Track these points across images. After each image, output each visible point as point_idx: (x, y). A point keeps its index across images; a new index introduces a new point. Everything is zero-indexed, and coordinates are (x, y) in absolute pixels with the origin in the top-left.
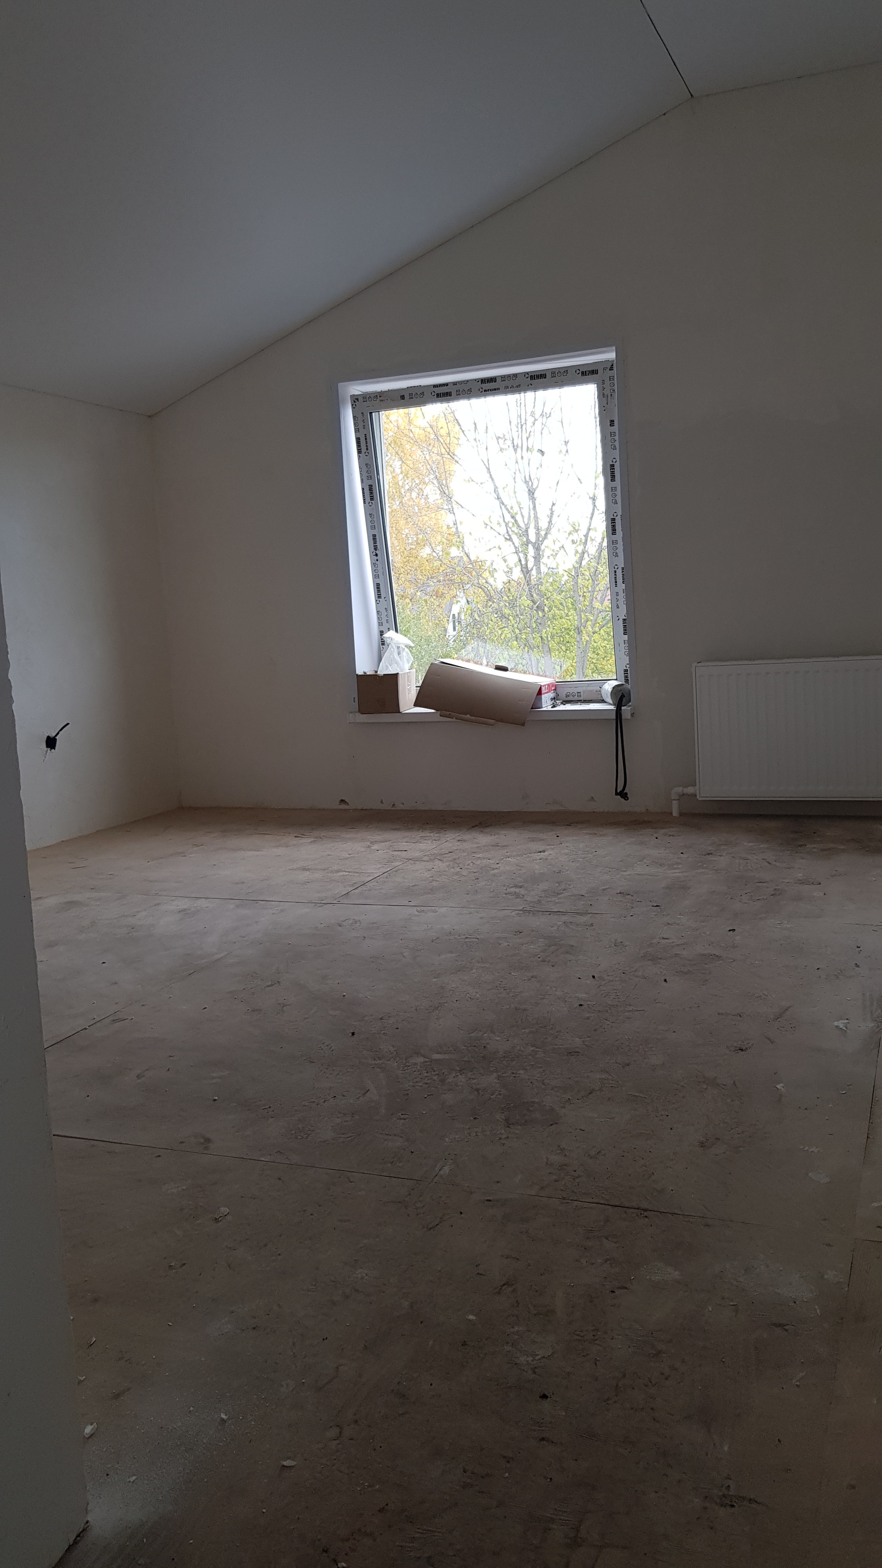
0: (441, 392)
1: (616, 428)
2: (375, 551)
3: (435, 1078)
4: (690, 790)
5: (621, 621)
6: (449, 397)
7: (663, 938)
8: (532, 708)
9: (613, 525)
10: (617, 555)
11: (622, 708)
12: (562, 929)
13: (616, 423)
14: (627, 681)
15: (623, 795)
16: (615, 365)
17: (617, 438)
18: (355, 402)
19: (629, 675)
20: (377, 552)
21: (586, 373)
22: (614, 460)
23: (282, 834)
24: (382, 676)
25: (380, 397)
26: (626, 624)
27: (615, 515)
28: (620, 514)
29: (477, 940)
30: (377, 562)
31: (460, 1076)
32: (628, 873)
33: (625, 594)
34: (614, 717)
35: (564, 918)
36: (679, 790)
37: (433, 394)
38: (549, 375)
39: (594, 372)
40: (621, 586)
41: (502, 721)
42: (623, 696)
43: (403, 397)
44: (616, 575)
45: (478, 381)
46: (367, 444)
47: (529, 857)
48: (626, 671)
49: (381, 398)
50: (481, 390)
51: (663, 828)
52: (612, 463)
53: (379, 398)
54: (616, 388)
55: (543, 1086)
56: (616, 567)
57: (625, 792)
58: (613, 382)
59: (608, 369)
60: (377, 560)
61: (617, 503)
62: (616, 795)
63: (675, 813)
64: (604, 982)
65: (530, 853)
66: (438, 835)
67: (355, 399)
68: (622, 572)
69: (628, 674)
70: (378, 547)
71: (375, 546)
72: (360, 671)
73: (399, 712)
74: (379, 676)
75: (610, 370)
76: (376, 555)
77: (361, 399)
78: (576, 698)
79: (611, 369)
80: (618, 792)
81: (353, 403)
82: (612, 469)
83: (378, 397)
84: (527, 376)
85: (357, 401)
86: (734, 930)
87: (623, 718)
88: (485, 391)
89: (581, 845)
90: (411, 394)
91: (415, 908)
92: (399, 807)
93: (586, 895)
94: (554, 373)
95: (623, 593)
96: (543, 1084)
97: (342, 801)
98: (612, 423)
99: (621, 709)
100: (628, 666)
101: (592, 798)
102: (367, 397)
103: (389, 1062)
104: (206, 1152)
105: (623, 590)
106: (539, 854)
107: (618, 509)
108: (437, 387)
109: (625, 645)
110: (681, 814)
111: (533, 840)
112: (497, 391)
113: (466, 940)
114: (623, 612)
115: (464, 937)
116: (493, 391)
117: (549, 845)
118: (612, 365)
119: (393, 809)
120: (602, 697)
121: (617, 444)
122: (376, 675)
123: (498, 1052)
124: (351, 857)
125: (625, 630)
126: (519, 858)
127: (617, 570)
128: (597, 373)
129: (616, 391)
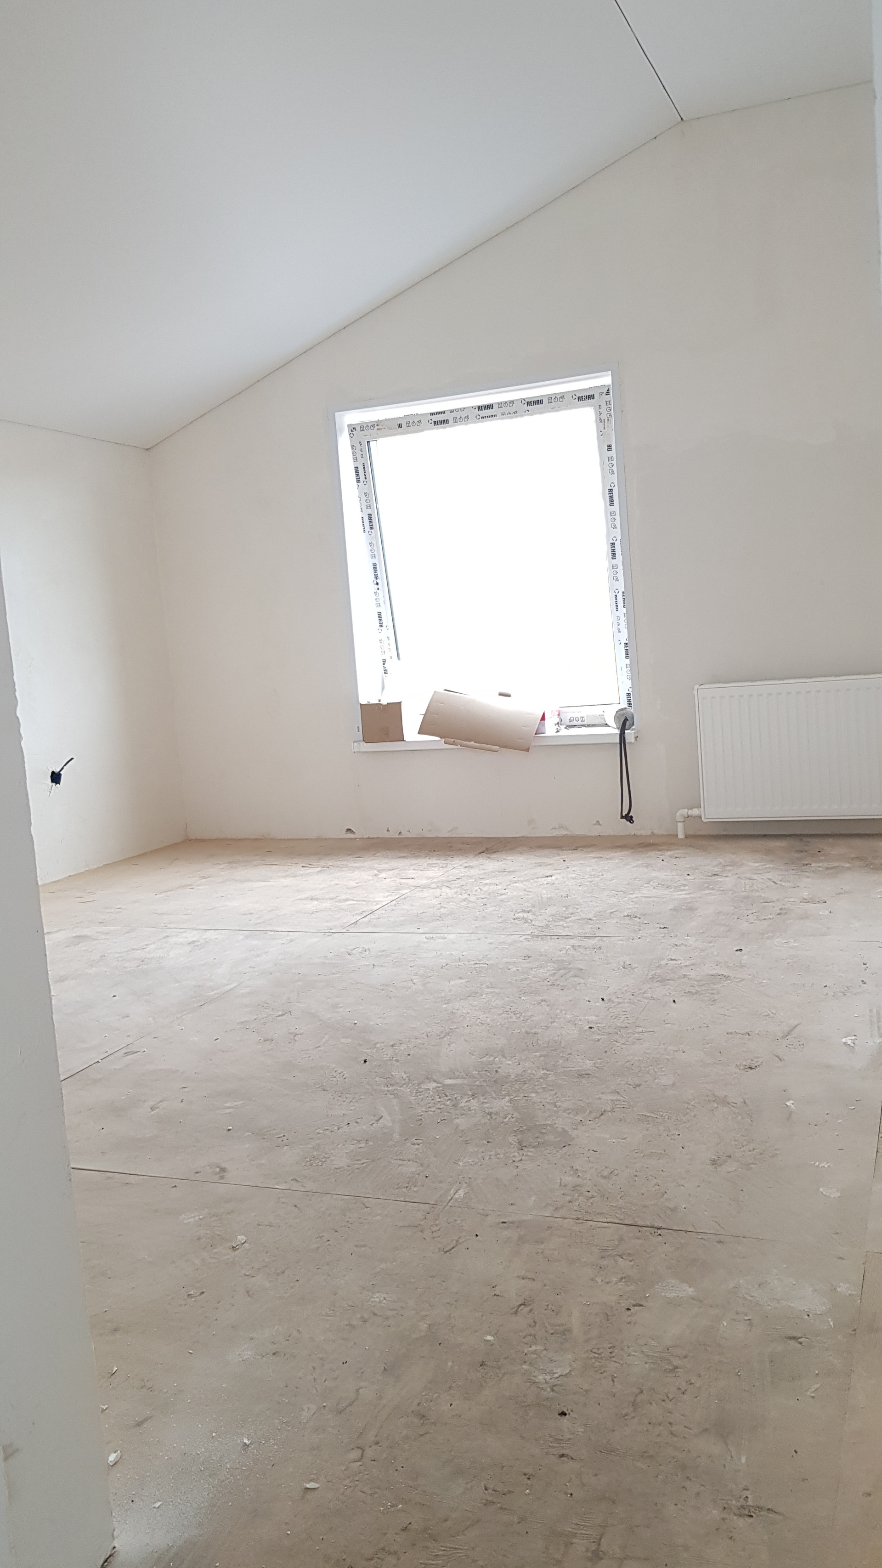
0: (439, 420)
1: (613, 453)
2: (375, 580)
3: (448, 1103)
4: (695, 812)
5: (623, 645)
6: (446, 425)
7: (671, 960)
8: (536, 734)
9: (613, 550)
10: (617, 580)
11: (626, 731)
12: (571, 953)
13: (613, 447)
14: (630, 704)
15: (629, 818)
16: (611, 391)
17: (614, 462)
18: (352, 431)
19: (632, 699)
20: (378, 581)
21: (582, 398)
22: (613, 485)
23: (290, 864)
24: (385, 705)
25: (377, 425)
26: (627, 648)
27: (615, 539)
28: (619, 538)
29: (486, 965)
30: (378, 591)
31: (472, 1100)
32: (634, 896)
33: (626, 618)
34: (618, 741)
35: (573, 942)
36: (685, 812)
37: (430, 421)
38: (545, 401)
39: (590, 397)
40: (622, 610)
41: (505, 747)
42: (626, 720)
43: (400, 426)
44: (616, 599)
45: (475, 409)
46: (365, 473)
47: (536, 882)
48: (629, 694)
49: (378, 427)
50: (478, 417)
51: (668, 850)
52: (611, 488)
53: (377, 427)
54: (612, 412)
55: (555, 1109)
56: (617, 591)
57: (630, 815)
58: (609, 406)
59: (605, 393)
60: (378, 589)
61: (616, 528)
62: (621, 818)
63: (681, 836)
64: (614, 1004)
65: (537, 878)
66: (444, 862)
67: (352, 429)
68: (623, 596)
69: (630, 697)
70: (379, 576)
71: (376, 575)
72: (363, 701)
73: (403, 740)
74: (382, 705)
75: (606, 395)
76: (377, 584)
77: (358, 428)
78: (580, 723)
79: (608, 393)
80: (624, 815)
81: (351, 432)
82: (611, 494)
83: (375, 425)
84: (523, 402)
85: (354, 430)
86: (742, 950)
87: (627, 741)
88: (482, 418)
89: (588, 869)
90: (408, 423)
91: (424, 936)
92: (405, 834)
93: (594, 918)
94: (551, 399)
96: (556, 1106)
97: (349, 830)
98: (609, 447)
99: (624, 733)
100: (631, 690)
101: (598, 822)
102: (363, 427)
103: (401, 1088)
104: (221, 1181)
105: (624, 614)
106: (547, 878)
107: (618, 533)
108: (434, 415)
109: (627, 669)
110: (687, 837)
111: (540, 865)
112: (494, 418)
113: (476, 966)
114: (624, 636)
115: (472, 963)
116: (490, 418)
117: (556, 870)
118: (609, 390)
119: (400, 837)
120: (605, 721)
121: (615, 468)
122: (380, 704)
123: (510, 1076)
124: (359, 886)
125: (627, 654)
126: (526, 883)
127: (617, 595)
128: (594, 398)
129: (613, 416)
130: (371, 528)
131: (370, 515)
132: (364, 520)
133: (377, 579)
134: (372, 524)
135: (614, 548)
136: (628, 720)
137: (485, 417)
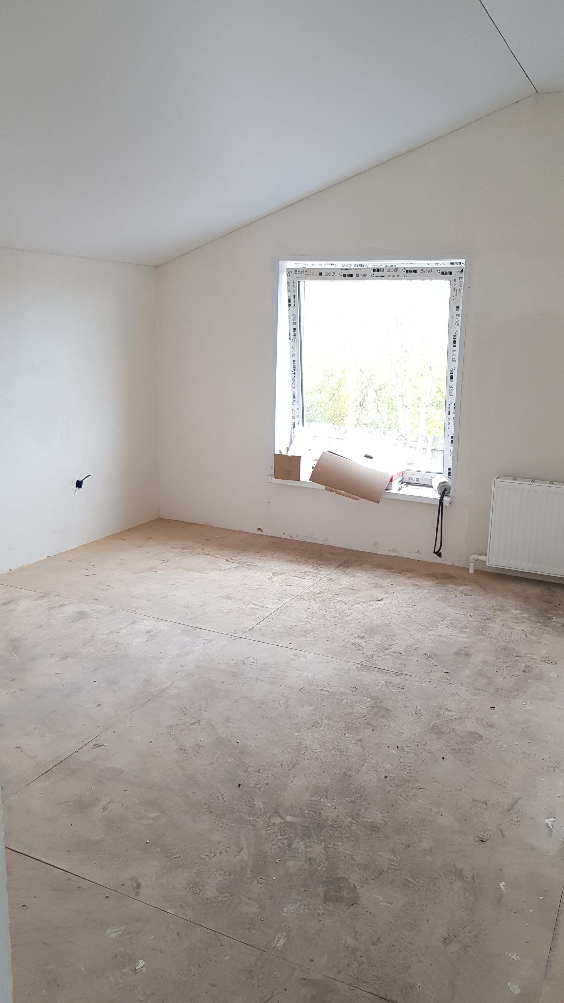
0: (347, 274)
1: (460, 312)
2: (294, 371)
3: (285, 842)
4: (482, 558)
5: (450, 437)
6: (351, 278)
7: (448, 710)
8: (386, 490)
9: (452, 375)
10: (452, 395)
11: (444, 498)
12: (384, 690)
13: (460, 308)
14: (449, 476)
15: (439, 554)
16: (464, 271)
17: (460, 318)
18: (289, 273)
19: (451, 472)
20: (295, 372)
21: (444, 273)
22: (457, 333)
23: (218, 556)
24: (290, 457)
25: (306, 272)
26: (453, 440)
27: (454, 368)
28: (456, 368)
29: (328, 693)
30: (294, 378)
31: (301, 842)
32: (433, 633)
33: (454, 420)
34: (438, 503)
35: (387, 677)
36: (475, 556)
37: (341, 274)
38: (419, 272)
39: (450, 273)
40: (452, 415)
41: (365, 498)
42: (445, 490)
43: (321, 274)
44: (450, 407)
45: (371, 270)
47: (371, 605)
48: (450, 469)
49: (306, 273)
50: (373, 276)
51: (461, 585)
52: (455, 335)
53: (305, 273)
54: (463, 285)
55: (352, 862)
56: (450, 402)
57: (440, 552)
58: (461, 281)
59: (459, 272)
60: (295, 377)
61: (455, 361)
62: (434, 553)
63: (471, 571)
64: (405, 753)
65: (373, 601)
66: (316, 571)
67: (290, 272)
68: (454, 406)
70: (296, 369)
71: (294, 368)
72: (277, 452)
73: (300, 480)
74: (288, 456)
75: (460, 273)
76: (295, 374)
77: (293, 272)
78: (415, 482)
79: (461, 272)
80: (436, 551)
81: (288, 274)
82: (455, 338)
83: (305, 272)
84: (404, 270)
85: (290, 273)
86: (494, 707)
87: (443, 505)
88: (376, 276)
89: (406, 597)
90: (326, 273)
91: (293, 652)
92: (295, 538)
93: (403, 653)
94: (423, 271)
95: (453, 419)
96: (352, 859)
97: (259, 529)
98: (458, 308)
99: (443, 499)
100: (451, 466)
101: (419, 551)
102: (296, 271)
103: (258, 820)
104: (136, 898)
105: (454, 417)
106: (378, 602)
107: (456, 365)
108: (344, 270)
109: (451, 453)
110: (475, 571)
111: (376, 586)
112: (383, 278)
113: (322, 692)
114: (451, 432)
115: (320, 688)
116: (381, 278)
117: (386, 593)
118: (462, 270)
119: (291, 539)
120: (432, 483)
121: (459, 322)
122: (287, 455)
123: (328, 820)
124: (259, 588)
125: (452, 443)
126: (364, 605)
127: (451, 404)
128: (452, 274)
129: (463, 287)
130: (295, 338)
131: (295, 329)
132: (290, 331)
133: (295, 370)
134: (295, 335)
135: (452, 374)
136: (446, 490)
137: (378, 276)
